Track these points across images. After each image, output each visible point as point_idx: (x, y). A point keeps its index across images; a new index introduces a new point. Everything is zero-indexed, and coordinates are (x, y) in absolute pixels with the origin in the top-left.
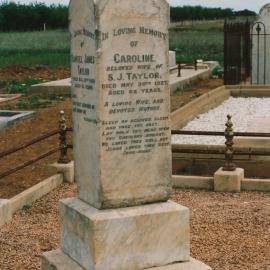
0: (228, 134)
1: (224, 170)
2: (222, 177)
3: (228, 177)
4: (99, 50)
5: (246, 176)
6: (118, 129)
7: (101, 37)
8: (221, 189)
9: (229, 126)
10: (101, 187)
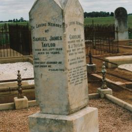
0: (19, 80)
1: (18, 98)
2: (19, 101)
3: (22, 101)
4: (65, 33)
5: (29, 100)
6: (73, 73)
7: (65, 26)
8: (19, 108)
9: (19, 76)
10: (69, 103)
